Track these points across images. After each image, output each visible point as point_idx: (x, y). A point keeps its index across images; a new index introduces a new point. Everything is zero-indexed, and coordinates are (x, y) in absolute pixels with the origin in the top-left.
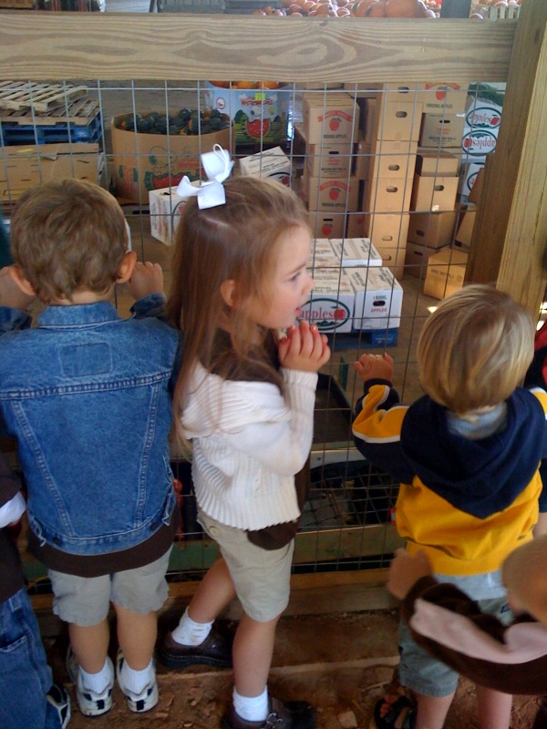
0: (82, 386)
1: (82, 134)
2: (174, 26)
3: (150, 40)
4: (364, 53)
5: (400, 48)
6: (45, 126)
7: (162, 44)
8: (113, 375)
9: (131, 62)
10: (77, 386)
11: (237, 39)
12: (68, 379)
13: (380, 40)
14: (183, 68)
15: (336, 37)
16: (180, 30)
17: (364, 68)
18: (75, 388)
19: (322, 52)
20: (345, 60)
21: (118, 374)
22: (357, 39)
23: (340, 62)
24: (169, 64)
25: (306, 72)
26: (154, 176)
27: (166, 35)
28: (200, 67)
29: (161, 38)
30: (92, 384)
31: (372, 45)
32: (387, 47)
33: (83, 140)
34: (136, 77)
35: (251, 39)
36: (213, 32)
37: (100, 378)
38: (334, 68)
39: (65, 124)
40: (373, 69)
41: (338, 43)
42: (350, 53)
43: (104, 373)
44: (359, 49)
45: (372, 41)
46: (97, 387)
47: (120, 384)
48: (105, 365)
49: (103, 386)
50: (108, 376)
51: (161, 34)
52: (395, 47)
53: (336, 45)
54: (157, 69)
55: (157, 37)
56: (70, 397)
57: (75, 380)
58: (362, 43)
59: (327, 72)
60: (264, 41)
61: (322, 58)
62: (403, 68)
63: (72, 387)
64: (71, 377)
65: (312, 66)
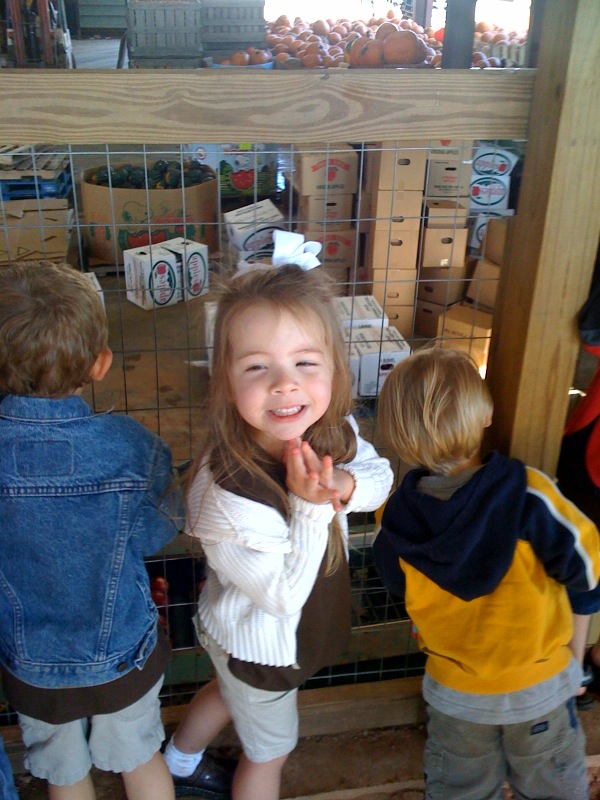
0: (37, 488)
1: (49, 189)
2: (154, 84)
3: (126, 99)
4: (372, 109)
5: (411, 102)
6: (9, 181)
7: (139, 104)
8: (73, 478)
9: (104, 125)
10: (31, 488)
11: (225, 97)
12: (22, 479)
13: (390, 93)
14: (163, 130)
15: (338, 91)
16: (160, 88)
17: (372, 125)
18: (29, 490)
19: (323, 109)
20: (350, 117)
21: (79, 477)
22: (364, 93)
23: (345, 120)
24: (147, 126)
25: (305, 132)
26: (128, 234)
27: (143, 94)
28: (182, 129)
29: (138, 97)
30: (48, 487)
31: (380, 99)
32: (398, 102)
33: (51, 195)
34: (112, 141)
35: (242, 96)
36: (197, 90)
37: (58, 481)
38: (337, 126)
39: (32, 178)
40: (382, 126)
41: (341, 97)
42: (356, 110)
43: (63, 475)
44: (366, 104)
45: (379, 95)
46: (53, 490)
47: (80, 489)
48: (65, 466)
49: (60, 490)
50: (67, 478)
51: (139, 93)
52: (407, 101)
53: (339, 101)
54: (134, 131)
55: (133, 96)
56: (22, 501)
57: (28, 481)
58: (370, 97)
59: (330, 131)
60: (257, 99)
61: (324, 115)
62: (417, 124)
63: (25, 488)
64: (24, 476)
65: (312, 125)
